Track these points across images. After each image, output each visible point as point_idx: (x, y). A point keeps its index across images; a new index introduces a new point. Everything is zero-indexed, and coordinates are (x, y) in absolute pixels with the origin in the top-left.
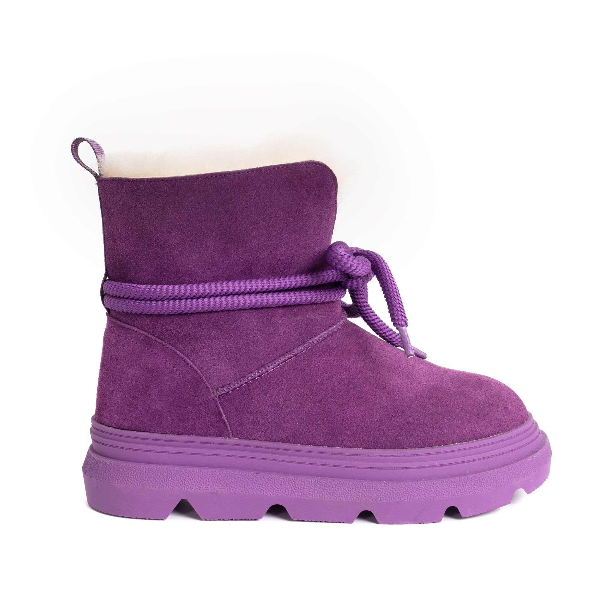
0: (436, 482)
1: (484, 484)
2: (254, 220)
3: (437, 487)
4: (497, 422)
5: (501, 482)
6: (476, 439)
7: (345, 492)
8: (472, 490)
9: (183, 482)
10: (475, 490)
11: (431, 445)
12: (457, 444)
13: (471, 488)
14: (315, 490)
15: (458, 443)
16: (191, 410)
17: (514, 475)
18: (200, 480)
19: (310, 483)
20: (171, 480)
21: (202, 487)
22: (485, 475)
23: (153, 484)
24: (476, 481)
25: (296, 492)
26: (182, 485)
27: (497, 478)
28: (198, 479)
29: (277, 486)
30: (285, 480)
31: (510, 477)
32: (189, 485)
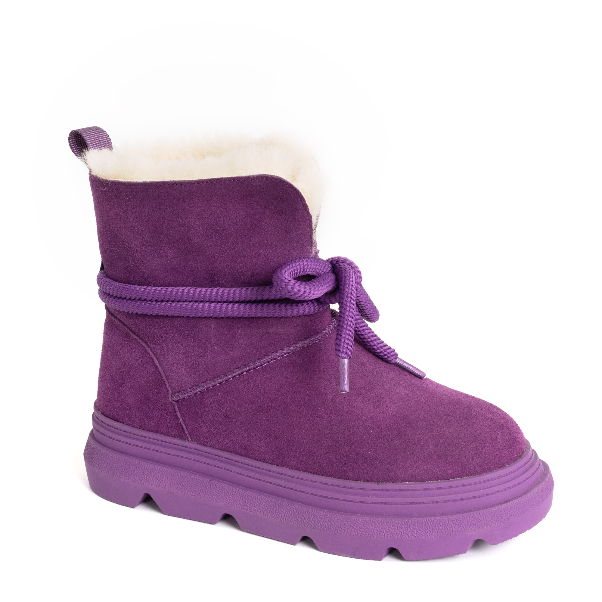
0: (376, 520)
1: (430, 530)
2: (207, 231)
3: (376, 526)
4: (462, 464)
5: (451, 530)
6: (431, 480)
7: (286, 515)
8: (415, 534)
9: (146, 476)
10: (418, 534)
11: (378, 481)
12: (408, 483)
13: (414, 532)
14: (260, 507)
15: (409, 481)
16: (155, 410)
17: (469, 525)
18: (160, 478)
19: (257, 499)
20: (136, 473)
21: (161, 485)
22: (432, 521)
23: (120, 474)
24: (421, 526)
25: (243, 505)
26: (144, 480)
27: (447, 525)
28: (158, 477)
29: (226, 496)
30: (234, 492)
31: (464, 526)
32: (150, 481)
